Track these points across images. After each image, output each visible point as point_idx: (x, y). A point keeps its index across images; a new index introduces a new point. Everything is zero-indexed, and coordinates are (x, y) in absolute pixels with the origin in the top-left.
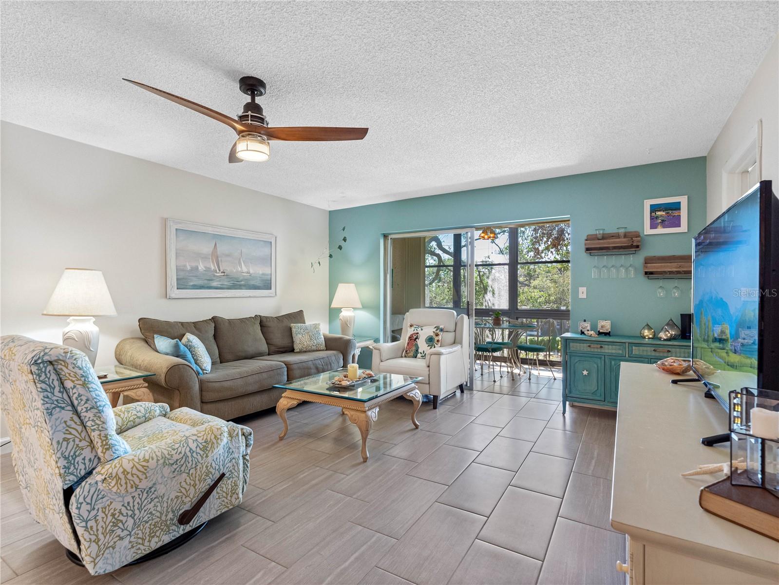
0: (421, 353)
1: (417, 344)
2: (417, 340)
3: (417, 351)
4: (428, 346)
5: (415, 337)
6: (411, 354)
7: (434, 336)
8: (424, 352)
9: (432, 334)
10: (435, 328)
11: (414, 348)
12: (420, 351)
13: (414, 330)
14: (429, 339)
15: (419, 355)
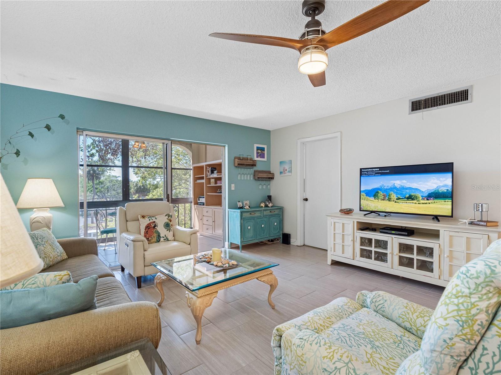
0: (163, 237)
1: (157, 231)
2: (156, 227)
3: (159, 236)
4: (167, 230)
5: (153, 225)
6: (155, 240)
7: (169, 222)
8: (165, 236)
9: (167, 221)
10: (166, 215)
11: (155, 235)
12: (161, 235)
13: (150, 220)
14: (166, 225)
15: (162, 239)
